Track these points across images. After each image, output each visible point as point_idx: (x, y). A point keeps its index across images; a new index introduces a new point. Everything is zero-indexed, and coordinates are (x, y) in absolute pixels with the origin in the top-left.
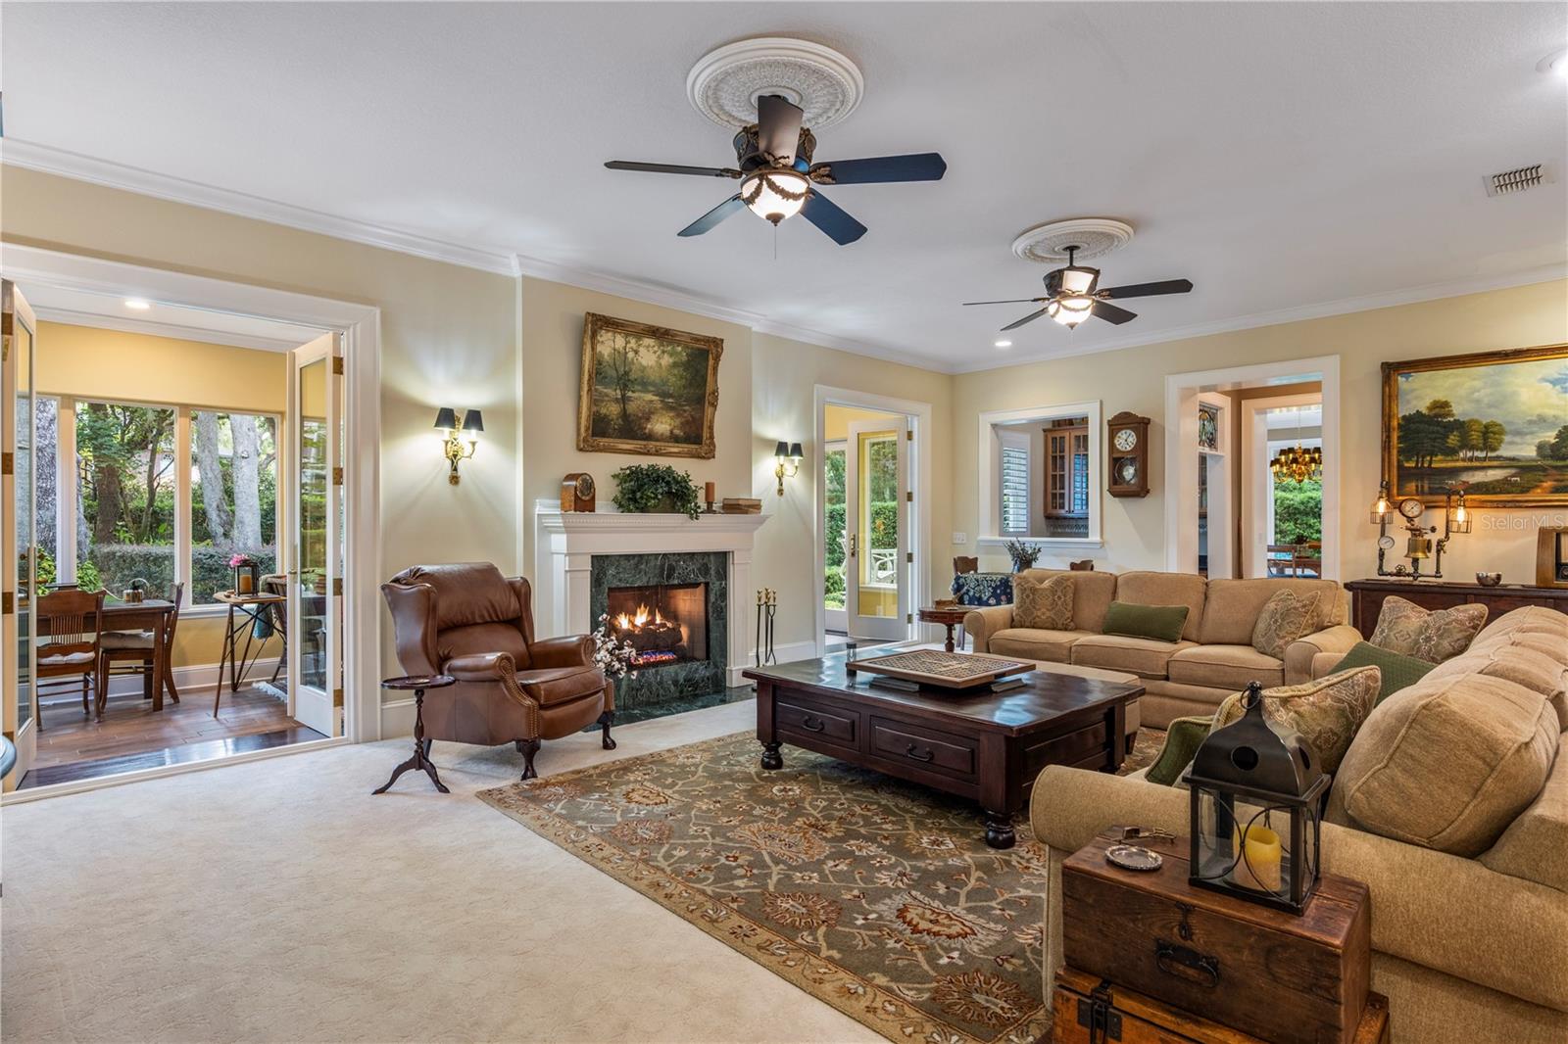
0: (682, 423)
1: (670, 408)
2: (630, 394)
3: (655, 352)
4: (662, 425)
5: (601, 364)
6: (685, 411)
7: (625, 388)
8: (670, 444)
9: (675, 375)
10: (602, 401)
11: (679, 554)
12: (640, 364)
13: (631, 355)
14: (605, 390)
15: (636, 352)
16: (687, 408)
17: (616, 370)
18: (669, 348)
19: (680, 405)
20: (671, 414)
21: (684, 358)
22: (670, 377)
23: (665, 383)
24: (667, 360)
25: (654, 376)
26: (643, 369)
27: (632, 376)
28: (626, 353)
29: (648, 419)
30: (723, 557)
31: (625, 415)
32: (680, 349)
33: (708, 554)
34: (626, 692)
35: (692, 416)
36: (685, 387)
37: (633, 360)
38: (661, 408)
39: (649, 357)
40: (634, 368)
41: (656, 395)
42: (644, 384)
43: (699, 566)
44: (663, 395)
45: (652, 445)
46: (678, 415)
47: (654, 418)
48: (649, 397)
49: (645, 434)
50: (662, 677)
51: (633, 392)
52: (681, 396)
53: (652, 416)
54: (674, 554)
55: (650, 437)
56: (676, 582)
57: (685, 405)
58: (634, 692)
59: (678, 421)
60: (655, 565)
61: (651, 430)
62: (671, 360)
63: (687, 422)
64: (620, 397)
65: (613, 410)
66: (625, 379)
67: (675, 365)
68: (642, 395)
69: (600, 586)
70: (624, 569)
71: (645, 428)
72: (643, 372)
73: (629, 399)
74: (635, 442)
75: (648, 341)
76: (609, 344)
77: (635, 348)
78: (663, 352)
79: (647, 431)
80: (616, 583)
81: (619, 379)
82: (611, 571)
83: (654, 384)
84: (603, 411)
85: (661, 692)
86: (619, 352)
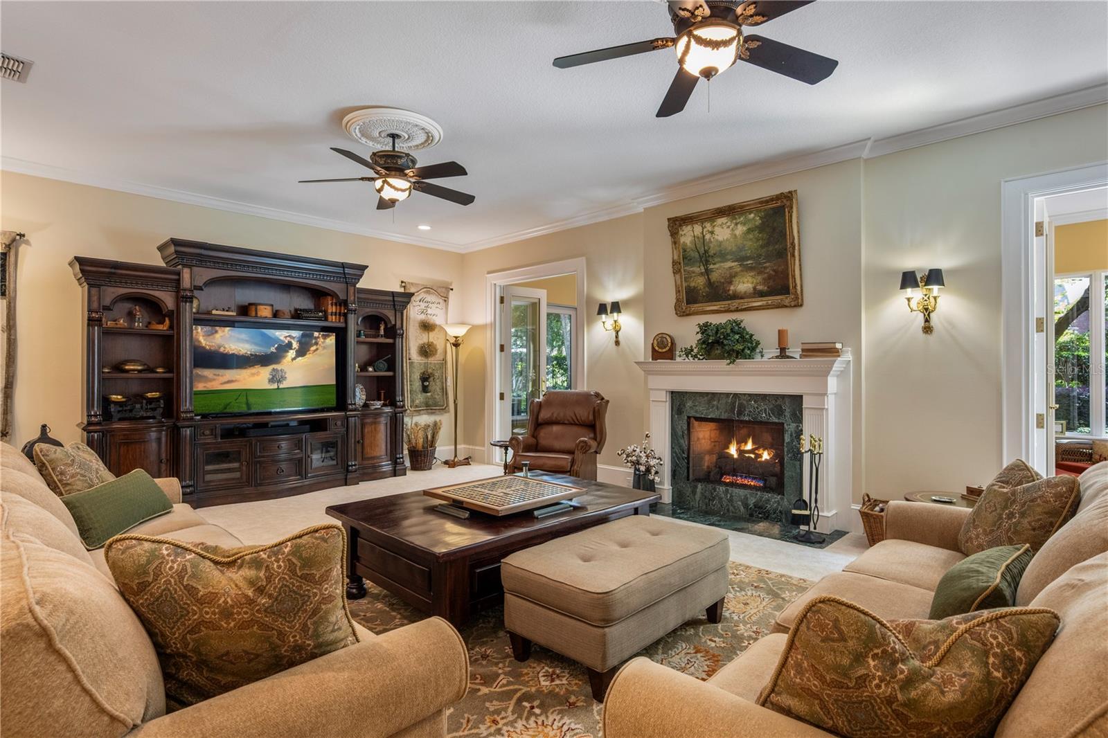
0: (764, 279)
1: (751, 269)
2: (712, 266)
3: (729, 227)
4: (744, 285)
5: (685, 251)
6: (765, 268)
7: (707, 262)
8: (754, 300)
9: (751, 239)
10: (691, 277)
11: (750, 395)
12: (717, 240)
13: (708, 237)
14: (692, 269)
15: (712, 233)
16: (767, 264)
17: (699, 253)
18: (742, 219)
19: (760, 264)
20: (752, 274)
21: (758, 221)
22: (745, 242)
23: (741, 249)
24: (741, 229)
25: (731, 246)
26: (721, 243)
27: (711, 252)
28: (704, 236)
29: (730, 283)
30: (797, 399)
31: (710, 283)
32: (752, 215)
33: (783, 397)
34: (700, 498)
35: (774, 271)
36: (762, 247)
37: (710, 239)
38: (742, 271)
39: (724, 233)
40: (712, 245)
41: (735, 261)
42: (723, 255)
43: (772, 406)
44: (741, 259)
45: (735, 304)
46: (760, 273)
47: (736, 280)
48: (729, 264)
49: (729, 295)
50: (731, 496)
51: (714, 264)
52: (759, 256)
53: (734, 279)
54: (745, 394)
55: (736, 296)
56: (747, 418)
57: (765, 263)
58: (707, 501)
59: (759, 278)
60: (727, 403)
61: (735, 291)
62: (745, 229)
63: (770, 277)
64: (703, 271)
65: (700, 282)
66: (704, 256)
67: (749, 231)
68: (722, 264)
69: (681, 414)
70: (700, 402)
71: (729, 290)
72: (720, 246)
73: (712, 271)
74: (721, 303)
75: (720, 221)
76: (688, 235)
77: (710, 230)
78: (736, 224)
79: (731, 292)
80: (693, 413)
81: (701, 257)
82: (689, 404)
83: (732, 253)
84: (693, 284)
85: (731, 508)
86: (698, 238)
